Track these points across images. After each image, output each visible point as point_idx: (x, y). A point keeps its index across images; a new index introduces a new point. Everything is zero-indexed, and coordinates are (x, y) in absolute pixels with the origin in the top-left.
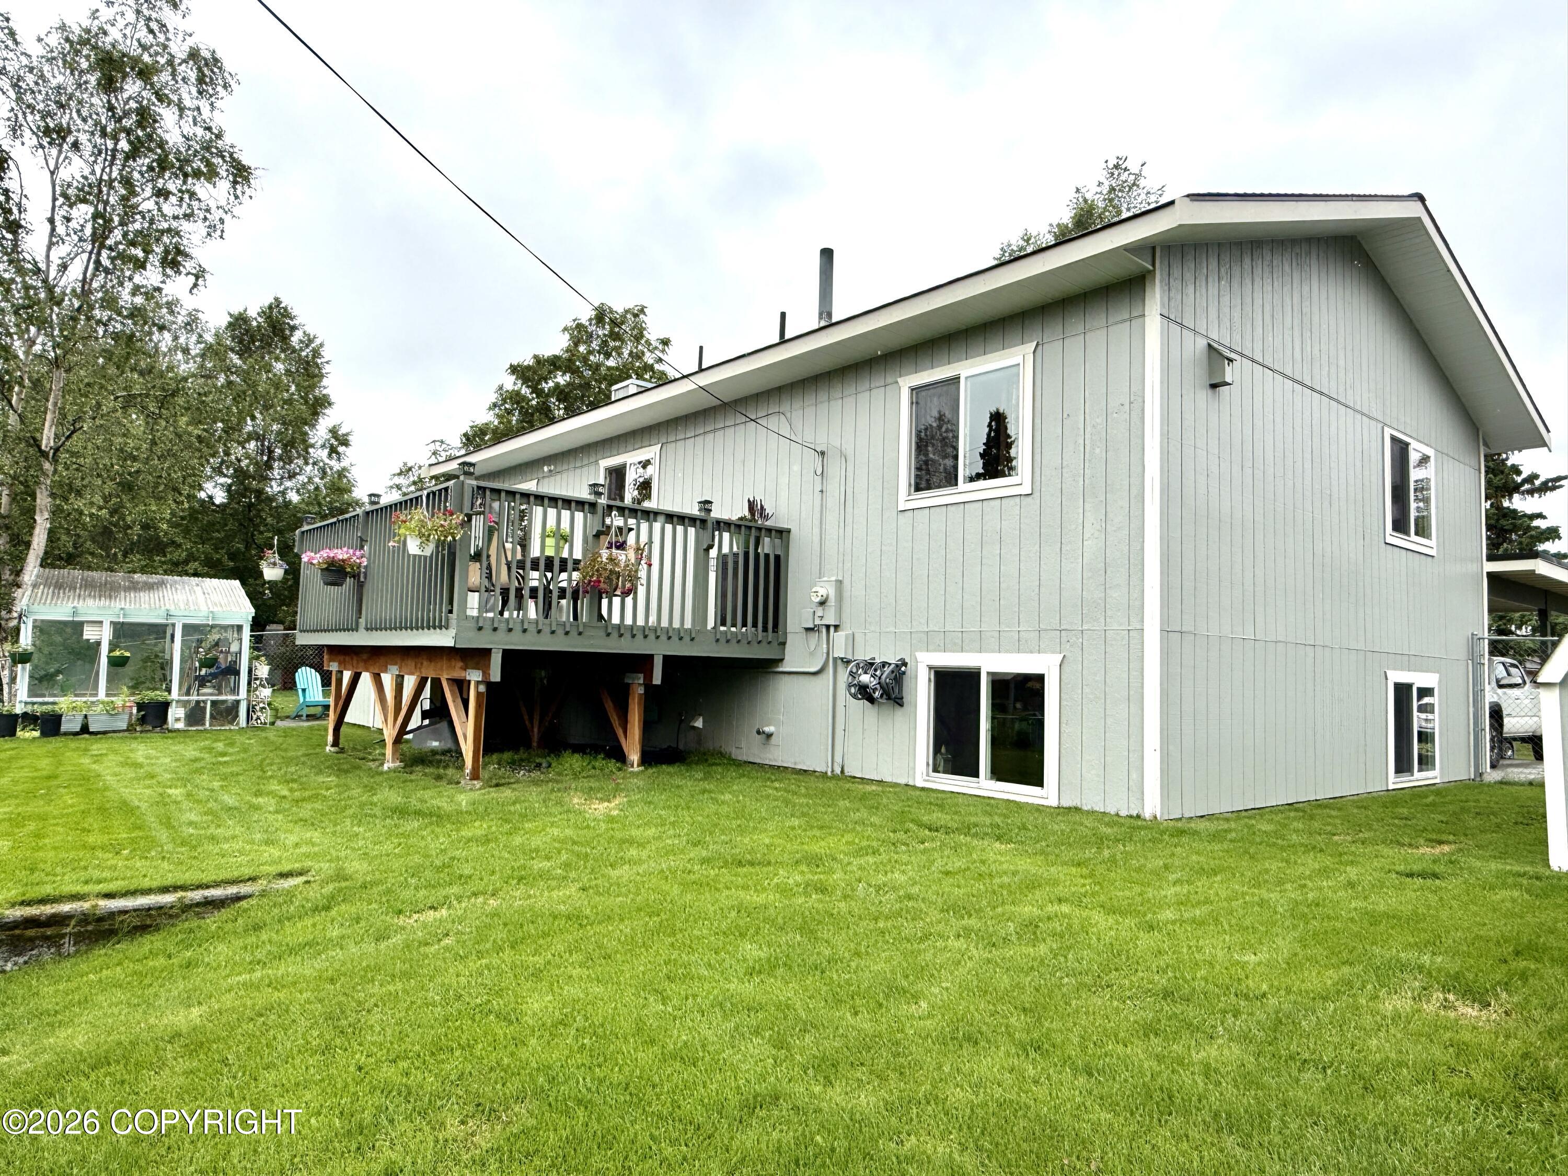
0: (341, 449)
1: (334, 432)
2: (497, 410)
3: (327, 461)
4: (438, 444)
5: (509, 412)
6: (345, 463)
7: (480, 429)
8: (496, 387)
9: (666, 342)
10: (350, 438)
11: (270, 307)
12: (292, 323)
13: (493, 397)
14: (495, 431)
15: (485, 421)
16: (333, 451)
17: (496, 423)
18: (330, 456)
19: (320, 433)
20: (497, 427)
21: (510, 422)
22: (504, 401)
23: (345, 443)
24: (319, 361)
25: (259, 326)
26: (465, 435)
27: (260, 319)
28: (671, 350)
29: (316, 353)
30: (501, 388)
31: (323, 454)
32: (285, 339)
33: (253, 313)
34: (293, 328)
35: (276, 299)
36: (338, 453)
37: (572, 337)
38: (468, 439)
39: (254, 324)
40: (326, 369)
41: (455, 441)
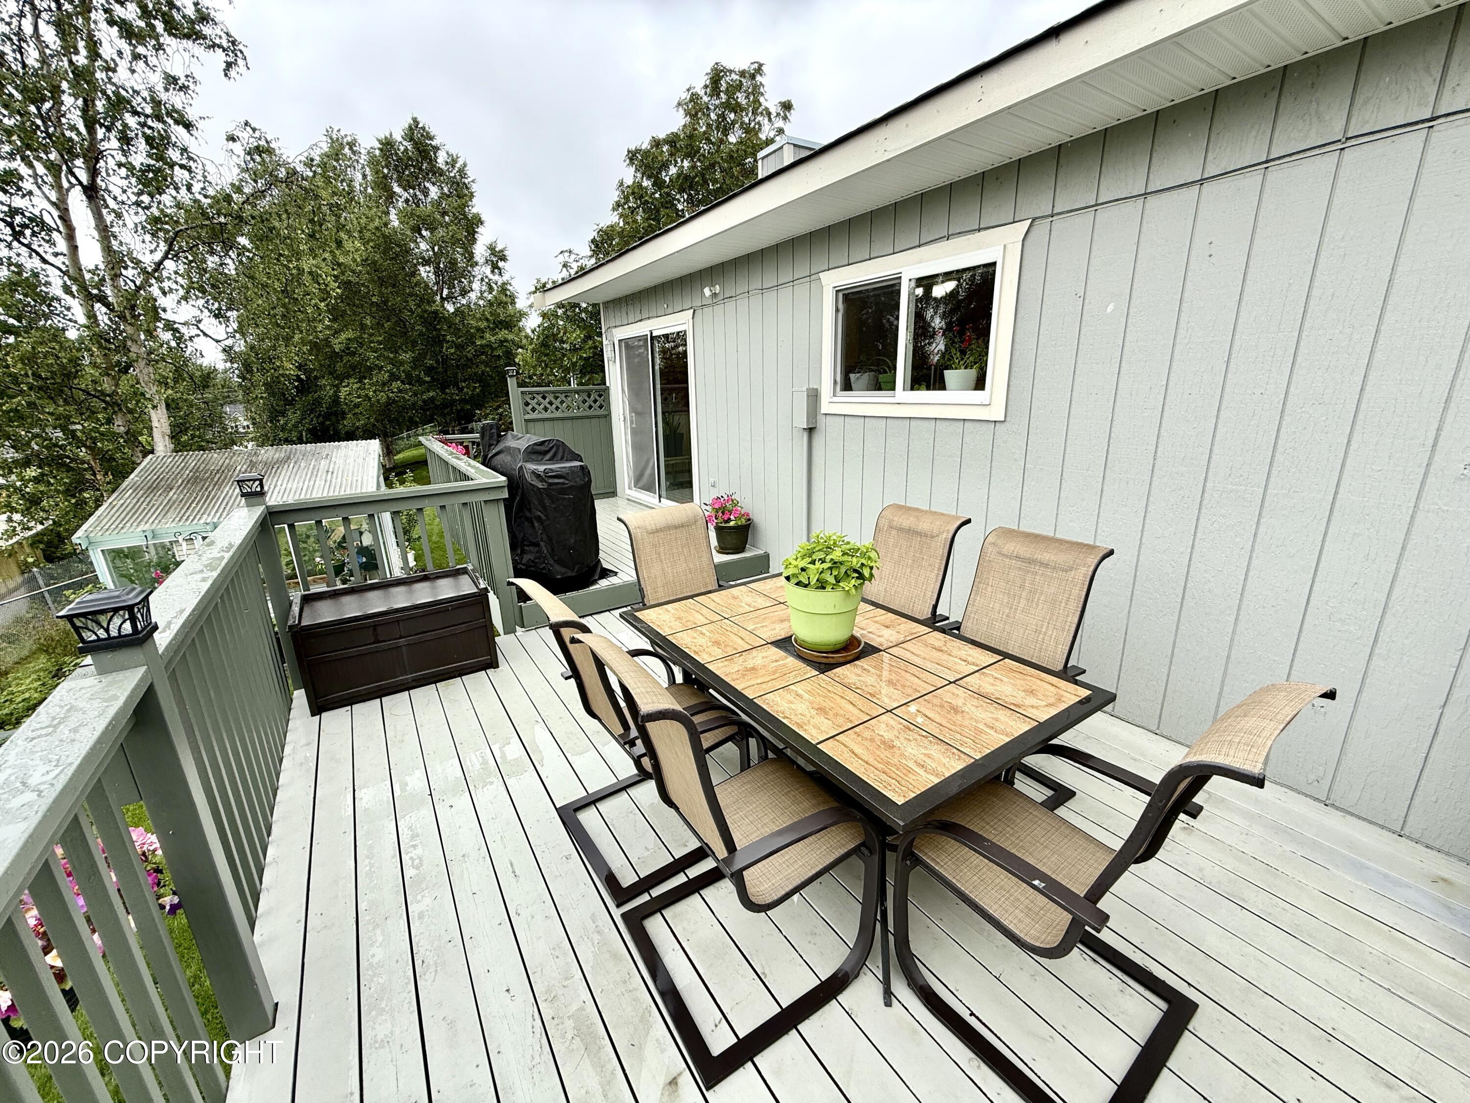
0: (501, 264)
1: (492, 248)
2: (620, 210)
3: (491, 276)
4: (567, 254)
5: (633, 211)
6: (506, 277)
7: (606, 233)
8: (616, 183)
9: (787, 106)
10: (506, 253)
11: (410, 128)
12: (433, 143)
13: (615, 196)
14: (621, 234)
15: (609, 223)
16: (495, 267)
17: (621, 224)
18: (492, 272)
19: (480, 251)
20: (623, 230)
21: (635, 221)
22: (627, 199)
23: (503, 258)
24: (466, 181)
25: (406, 150)
26: (593, 241)
27: (405, 143)
28: (793, 115)
29: (462, 172)
30: (621, 184)
31: (487, 270)
32: (432, 161)
33: (398, 136)
34: (436, 149)
35: (415, 120)
36: (499, 269)
37: (687, 113)
38: (597, 246)
39: (402, 148)
40: (474, 188)
41: (584, 250)
